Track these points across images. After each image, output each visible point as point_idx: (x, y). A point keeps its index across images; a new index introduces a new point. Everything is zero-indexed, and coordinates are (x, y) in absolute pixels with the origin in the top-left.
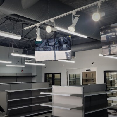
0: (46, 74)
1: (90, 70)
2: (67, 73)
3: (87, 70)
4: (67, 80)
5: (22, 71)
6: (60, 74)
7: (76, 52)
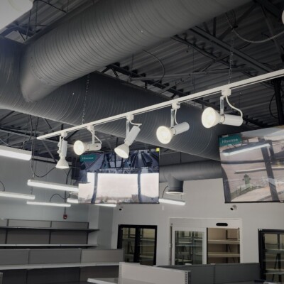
0: (121, 227)
1: (226, 225)
2: (171, 228)
3: (218, 224)
4: (171, 245)
5: (65, 216)
6: (154, 230)
7: (185, 182)
